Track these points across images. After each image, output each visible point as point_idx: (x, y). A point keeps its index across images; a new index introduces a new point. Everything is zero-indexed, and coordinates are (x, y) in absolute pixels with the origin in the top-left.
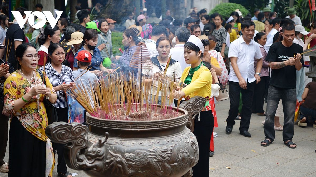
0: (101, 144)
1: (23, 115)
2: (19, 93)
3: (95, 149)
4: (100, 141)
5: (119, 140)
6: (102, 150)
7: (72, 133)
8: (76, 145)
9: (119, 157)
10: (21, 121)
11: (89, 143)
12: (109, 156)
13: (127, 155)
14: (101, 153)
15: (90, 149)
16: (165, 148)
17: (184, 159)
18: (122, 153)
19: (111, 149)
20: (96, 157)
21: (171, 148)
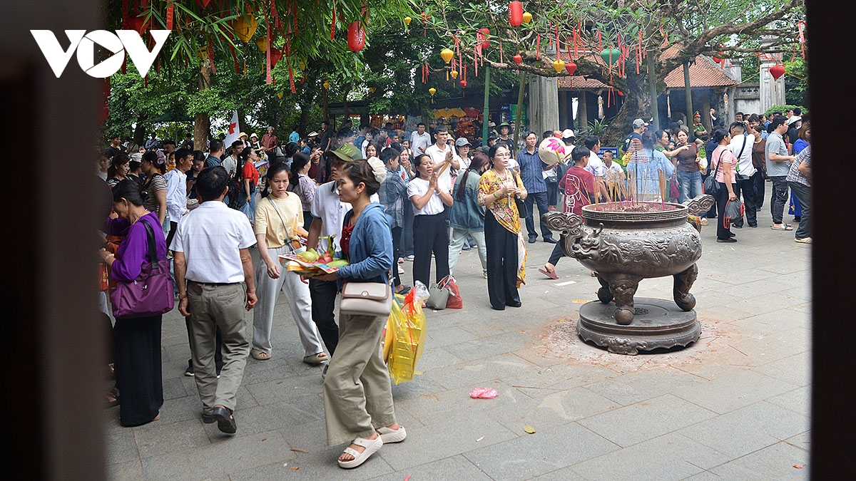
0: (595, 235)
1: (496, 208)
2: (491, 189)
3: (589, 239)
4: (595, 231)
5: (614, 231)
6: (597, 240)
7: (567, 222)
8: (572, 234)
9: (614, 247)
10: (494, 214)
11: (584, 234)
12: (604, 246)
13: (622, 244)
14: (596, 243)
15: (585, 238)
16: (662, 239)
17: (682, 251)
18: (617, 243)
19: (606, 239)
20: (591, 246)
21: (669, 240)
